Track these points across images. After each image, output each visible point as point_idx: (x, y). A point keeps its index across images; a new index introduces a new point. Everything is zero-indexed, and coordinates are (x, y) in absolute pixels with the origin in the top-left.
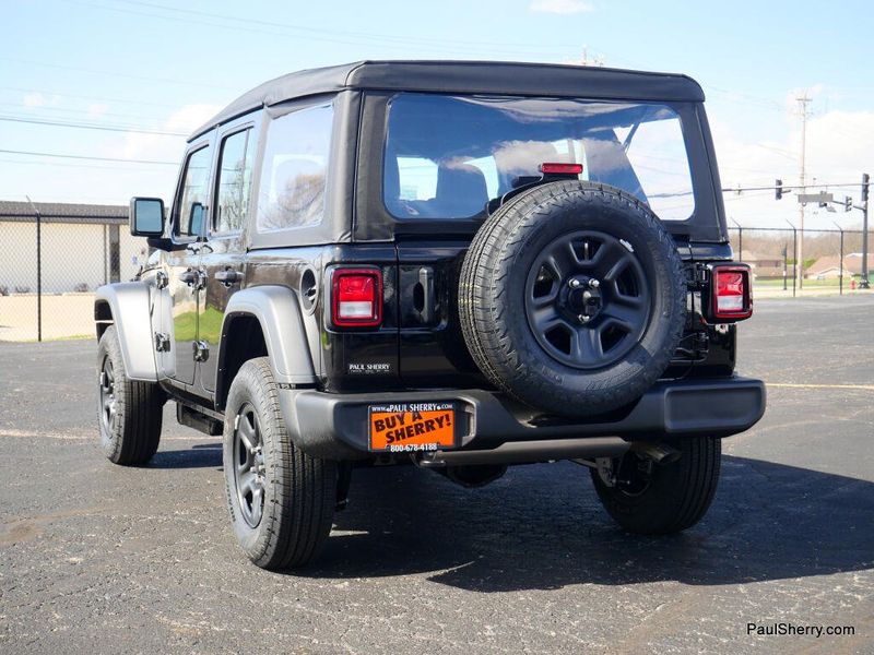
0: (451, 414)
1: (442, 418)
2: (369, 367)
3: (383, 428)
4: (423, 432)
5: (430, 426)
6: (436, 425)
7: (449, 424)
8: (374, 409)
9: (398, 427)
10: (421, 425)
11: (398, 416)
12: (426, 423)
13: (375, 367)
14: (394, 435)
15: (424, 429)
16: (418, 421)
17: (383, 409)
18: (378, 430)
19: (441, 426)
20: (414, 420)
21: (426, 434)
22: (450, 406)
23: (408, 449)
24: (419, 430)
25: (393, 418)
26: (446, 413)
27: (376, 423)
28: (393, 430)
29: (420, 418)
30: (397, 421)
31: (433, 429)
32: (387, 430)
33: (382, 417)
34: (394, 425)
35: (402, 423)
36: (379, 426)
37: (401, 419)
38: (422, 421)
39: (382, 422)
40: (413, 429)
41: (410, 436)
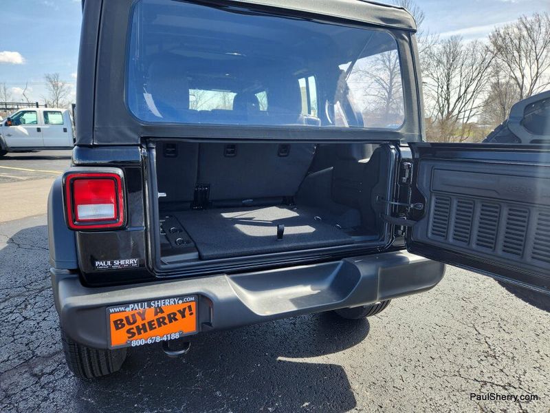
0: (193, 305)
1: (184, 309)
2: (117, 263)
3: (123, 326)
4: (165, 324)
5: (172, 318)
6: (179, 316)
7: (191, 314)
8: (112, 310)
9: (139, 323)
10: (164, 318)
11: (139, 314)
12: (169, 315)
13: (122, 262)
14: (135, 331)
15: (167, 321)
16: (160, 315)
17: (122, 309)
18: (117, 328)
19: (183, 316)
20: (156, 314)
21: (169, 325)
22: (193, 299)
23: (149, 341)
24: (161, 322)
25: (133, 316)
26: (189, 304)
27: (115, 322)
28: (134, 326)
29: (162, 311)
30: (138, 318)
31: (176, 320)
32: (127, 327)
33: (122, 316)
34: (135, 322)
35: (143, 319)
36: (119, 324)
37: (142, 315)
38: (164, 315)
39: (122, 320)
40: (155, 322)
41: (151, 328)
